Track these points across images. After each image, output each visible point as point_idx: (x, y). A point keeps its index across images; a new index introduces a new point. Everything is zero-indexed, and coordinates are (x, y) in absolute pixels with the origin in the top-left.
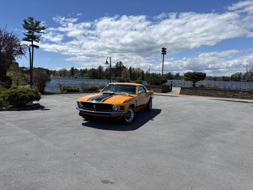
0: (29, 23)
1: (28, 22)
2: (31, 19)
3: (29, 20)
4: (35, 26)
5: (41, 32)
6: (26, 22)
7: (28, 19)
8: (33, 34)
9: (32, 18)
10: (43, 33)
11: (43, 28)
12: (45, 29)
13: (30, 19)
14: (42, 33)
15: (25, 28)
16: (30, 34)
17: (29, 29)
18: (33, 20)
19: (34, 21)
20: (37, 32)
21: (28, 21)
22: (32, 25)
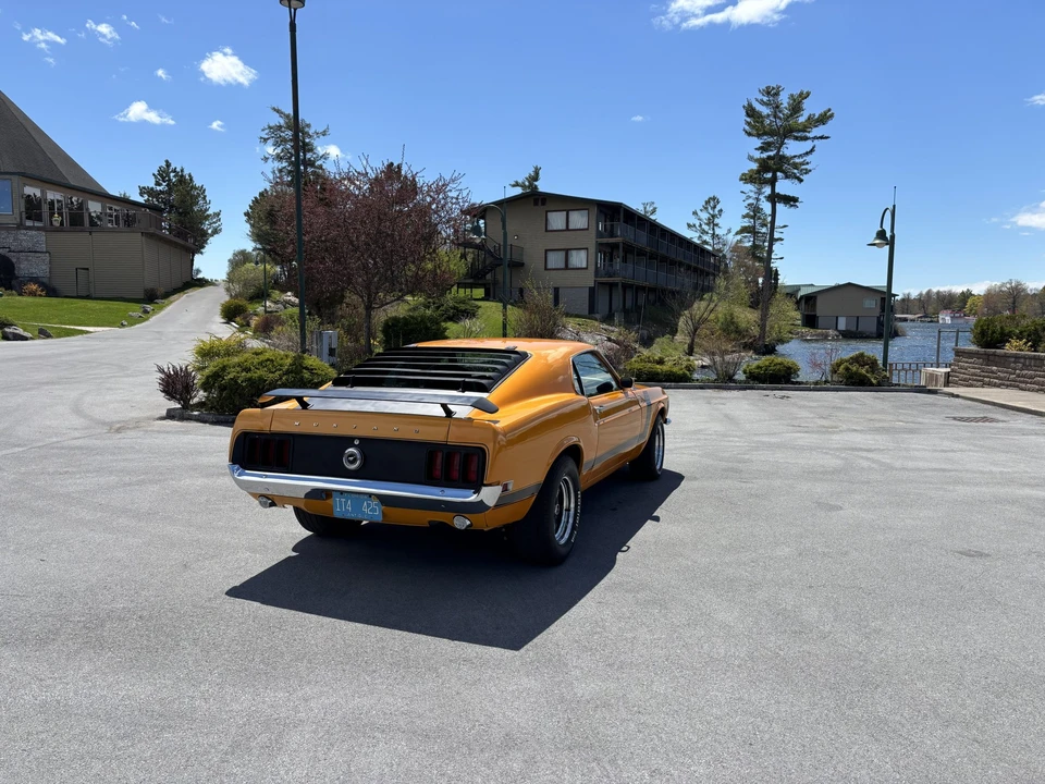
0: (765, 111)
1: (759, 107)
2: (774, 93)
3: (765, 99)
4: (787, 118)
5: (811, 135)
6: (753, 110)
7: (760, 97)
8: (779, 151)
9: (773, 88)
10: (822, 138)
11: (824, 118)
12: (832, 116)
13: (768, 93)
14: (816, 141)
15: (749, 134)
16: (772, 154)
17: (765, 134)
18: (777, 94)
19: (784, 100)
20: (796, 138)
21: (762, 103)
22: (775, 117)
